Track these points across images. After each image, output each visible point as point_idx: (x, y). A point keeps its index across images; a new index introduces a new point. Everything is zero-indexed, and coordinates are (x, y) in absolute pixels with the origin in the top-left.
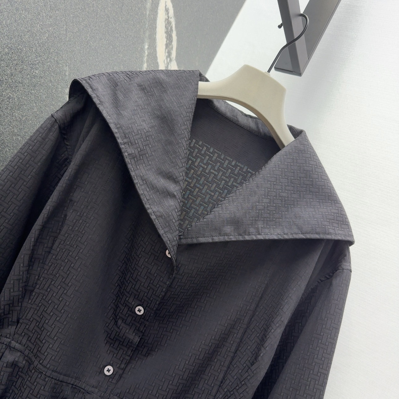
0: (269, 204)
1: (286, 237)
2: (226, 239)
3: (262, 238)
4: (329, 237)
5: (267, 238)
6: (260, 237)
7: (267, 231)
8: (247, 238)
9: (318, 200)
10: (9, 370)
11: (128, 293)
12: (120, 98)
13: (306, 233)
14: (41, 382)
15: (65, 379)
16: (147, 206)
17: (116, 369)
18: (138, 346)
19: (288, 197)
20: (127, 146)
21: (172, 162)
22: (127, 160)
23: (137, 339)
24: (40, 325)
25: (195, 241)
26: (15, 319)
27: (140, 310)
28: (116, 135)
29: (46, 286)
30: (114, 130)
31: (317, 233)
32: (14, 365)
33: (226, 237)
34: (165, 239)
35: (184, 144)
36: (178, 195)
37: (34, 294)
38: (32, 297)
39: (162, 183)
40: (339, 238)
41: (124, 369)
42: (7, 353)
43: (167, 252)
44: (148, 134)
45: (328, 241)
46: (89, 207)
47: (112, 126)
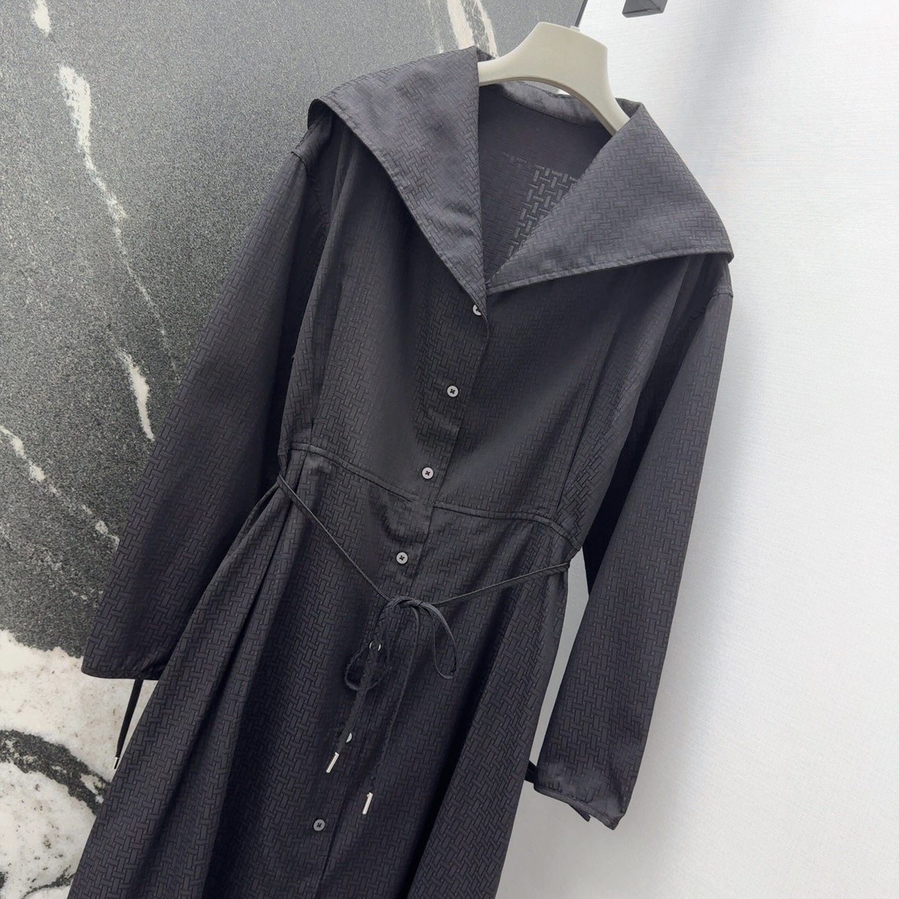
0: (600, 221)
1: (630, 262)
2: (548, 277)
3: (597, 269)
4: (692, 251)
5: (604, 267)
6: (593, 268)
7: (602, 258)
8: (576, 271)
9: (672, 204)
10: (316, 478)
11: (435, 372)
12: (379, 114)
13: (658, 251)
14: (356, 483)
15: (381, 482)
16: (439, 252)
17: (437, 471)
18: (457, 439)
19: (627, 206)
20: (400, 177)
21: (462, 188)
22: (404, 196)
23: (456, 429)
24: (340, 422)
25: (507, 287)
26: (309, 420)
27: (453, 392)
28: (385, 165)
29: (337, 375)
30: (381, 159)
31: (673, 249)
32: (319, 471)
33: (547, 275)
34: (469, 291)
35: (473, 158)
36: (478, 232)
37: (324, 387)
38: (322, 392)
39: (451, 218)
40: (708, 250)
41: (446, 470)
42: (308, 459)
43: (475, 308)
44: (423, 154)
45: (695, 257)
46: (367, 270)
47: (377, 154)
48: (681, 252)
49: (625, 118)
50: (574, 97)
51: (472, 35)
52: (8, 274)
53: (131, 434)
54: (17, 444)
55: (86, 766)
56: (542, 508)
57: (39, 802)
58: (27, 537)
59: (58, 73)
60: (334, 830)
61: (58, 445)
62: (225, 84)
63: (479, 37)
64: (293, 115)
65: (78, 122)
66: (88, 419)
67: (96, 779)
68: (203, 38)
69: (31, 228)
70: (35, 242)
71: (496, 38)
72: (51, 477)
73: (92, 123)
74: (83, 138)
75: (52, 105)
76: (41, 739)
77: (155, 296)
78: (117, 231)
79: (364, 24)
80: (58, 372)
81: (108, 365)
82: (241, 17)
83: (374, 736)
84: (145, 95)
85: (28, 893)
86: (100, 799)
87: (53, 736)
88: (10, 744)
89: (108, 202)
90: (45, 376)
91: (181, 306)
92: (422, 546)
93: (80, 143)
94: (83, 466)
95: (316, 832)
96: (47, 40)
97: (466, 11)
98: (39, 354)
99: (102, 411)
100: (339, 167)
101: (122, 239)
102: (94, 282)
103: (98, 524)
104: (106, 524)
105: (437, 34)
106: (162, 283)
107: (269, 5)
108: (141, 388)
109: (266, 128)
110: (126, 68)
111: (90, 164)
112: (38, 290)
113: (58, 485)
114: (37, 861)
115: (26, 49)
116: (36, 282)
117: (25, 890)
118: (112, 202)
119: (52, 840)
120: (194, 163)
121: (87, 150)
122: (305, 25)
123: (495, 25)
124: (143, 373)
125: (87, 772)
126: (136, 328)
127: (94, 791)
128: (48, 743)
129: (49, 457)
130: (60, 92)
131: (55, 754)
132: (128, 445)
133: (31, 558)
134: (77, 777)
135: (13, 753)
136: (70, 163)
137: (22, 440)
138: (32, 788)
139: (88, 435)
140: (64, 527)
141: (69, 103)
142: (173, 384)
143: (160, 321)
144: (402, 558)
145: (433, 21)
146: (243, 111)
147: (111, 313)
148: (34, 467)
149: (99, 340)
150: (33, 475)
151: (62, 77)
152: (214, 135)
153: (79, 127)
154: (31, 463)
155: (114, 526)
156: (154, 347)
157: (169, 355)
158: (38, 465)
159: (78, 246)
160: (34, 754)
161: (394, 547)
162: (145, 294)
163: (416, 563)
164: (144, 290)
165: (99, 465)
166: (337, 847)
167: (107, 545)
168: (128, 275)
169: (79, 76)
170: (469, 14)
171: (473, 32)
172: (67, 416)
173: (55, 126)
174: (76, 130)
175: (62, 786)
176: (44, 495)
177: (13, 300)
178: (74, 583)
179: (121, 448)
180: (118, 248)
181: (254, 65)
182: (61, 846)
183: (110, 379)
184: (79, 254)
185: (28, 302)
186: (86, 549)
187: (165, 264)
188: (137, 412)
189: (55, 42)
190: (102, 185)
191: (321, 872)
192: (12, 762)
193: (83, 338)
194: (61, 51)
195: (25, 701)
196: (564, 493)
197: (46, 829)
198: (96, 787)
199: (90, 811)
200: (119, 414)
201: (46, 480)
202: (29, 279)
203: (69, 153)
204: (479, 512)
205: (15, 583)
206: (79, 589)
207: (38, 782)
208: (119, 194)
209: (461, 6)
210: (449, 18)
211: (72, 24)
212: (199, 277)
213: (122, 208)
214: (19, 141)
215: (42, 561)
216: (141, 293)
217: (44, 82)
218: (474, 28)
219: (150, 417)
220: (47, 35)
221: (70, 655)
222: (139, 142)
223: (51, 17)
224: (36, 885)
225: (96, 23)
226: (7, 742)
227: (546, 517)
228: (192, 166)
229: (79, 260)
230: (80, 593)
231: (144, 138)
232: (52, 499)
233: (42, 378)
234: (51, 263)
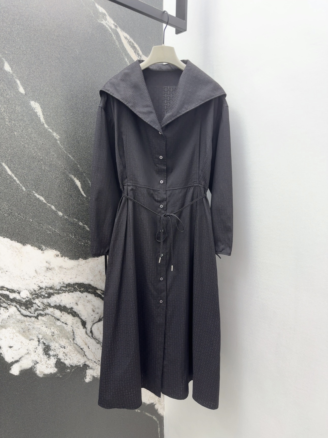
0: (186, 97)
1: (197, 106)
4: (213, 97)
5: (190, 109)
6: (188, 110)
7: (189, 107)
8: (183, 113)
9: (204, 86)
10: (132, 191)
11: (155, 154)
12: (118, 88)
13: (204, 100)
14: (142, 190)
15: (149, 188)
16: (145, 120)
17: (164, 181)
18: (167, 170)
19: (192, 90)
20: (129, 104)
21: (146, 100)
22: (131, 109)
23: (165, 168)
24: (134, 175)
25: (166, 124)
26: (125, 177)
27: (161, 157)
29: (129, 163)
31: (208, 98)
32: (132, 189)
33: (176, 117)
34: (156, 128)
35: (146, 91)
36: (154, 111)
37: (126, 167)
38: (126, 168)
39: (145, 110)
40: (218, 96)
41: (166, 180)
42: (128, 187)
43: (159, 133)
44: (133, 95)
45: (215, 98)
46: (128, 132)
48: (210, 99)
49: (185, 65)
50: (169, 64)
51: (133, 51)
52: (36, 162)
53: (80, 197)
54: (53, 207)
55: (97, 288)
56: (195, 182)
57: (88, 300)
58: (63, 231)
59: (30, 104)
60: (166, 279)
61: (63, 205)
62: (72, 91)
63: (136, 51)
64: (93, 93)
65: (39, 115)
66: (68, 196)
67: (100, 291)
68: (63, 80)
69: (37, 148)
70: (40, 152)
71: (141, 49)
72: (64, 214)
73: (43, 114)
74: (42, 120)
75: (32, 113)
76: (83, 284)
77: (73, 157)
78: (59, 142)
79: (103, 60)
80: (57, 185)
81: (68, 179)
82: (70, 70)
83: (168, 253)
84: (53, 102)
85: (93, 325)
86: (103, 296)
87: (86, 282)
88: (76, 287)
89: (54, 135)
90: (54, 187)
91: (81, 158)
92: (166, 201)
93: (42, 121)
94: (71, 208)
95: (161, 281)
96: (25, 96)
97: (130, 45)
98: (50, 182)
99: (71, 192)
100: (112, 106)
101: (60, 144)
102: (57, 158)
103: (80, 223)
104: (82, 222)
105: (124, 54)
106: (74, 153)
107: (77, 64)
108: (78, 183)
109: (87, 100)
110: (46, 96)
111: (46, 126)
112: (45, 164)
113: (67, 215)
114: (92, 316)
115: (21, 100)
116: (43, 162)
117: (92, 324)
118: (55, 134)
119: (94, 310)
120: (72, 116)
121: (44, 122)
122: (88, 66)
123: (139, 46)
124: (78, 179)
125: (97, 289)
126: (72, 167)
127: (101, 294)
128: (85, 284)
129: (62, 209)
130: (33, 109)
131: (88, 287)
132: (80, 200)
133: (66, 236)
134: (95, 292)
135: (78, 289)
136: (41, 127)
137: (54, 206)
138: (85, 297)
139: (70, 200)
140: (72, 226)
141: (36, 111)
142: (86, 180)
143: (77, 163)
144: (162, 206)
145: (121, 51)
146: (79, 97)
147: (64, 165)
148: (59, 212)
149: (64, 173)
150: (59, 214)
151: (32, 104)
152: (74, 107)
153: (40, 116)
154: (58, 211)
155: (84, 222)
156: (78, 171)
157: (82, 172)
158: (60, 212)
159: (50, 149)
160: (83, 288)
161: (158, 204)
162: (71, 157)
163: (166, 206)
164: (70, 156)
165: (75, 207)
166: (168, 284)
167: (84, 228)
168: (65, 153)
169: (36, 102)
170: (131, 45)
171: (134, 50)
172: (63, 196)
173: (34, 118)
174: (40, 118)
175: (92, 295)
176: (64, 219)
177: (39, 169)
178: (79, 240)
179: (79, 201)
180: (60, 147)
181: (78, 83)
182: (97, 311)
183: (70, 183)
184: (51, 151)
185: (43, 168)
186: (79, 230)
187: (73, 147)
188: (80, 190)
189: (27, 95)
190: (51, 131)
191: (166, 291)
192: (78, 291)
193: (59, 174)
194: (29, 97)
195: (77, 274)
196: (200, 176)
197: (92, 307)
198: (101, 293)
199: (101, 299)
200: (75, 192)
201: (63, 215)
202: (41, 162)
203: (40, 125)
204: (178, 188)
205: (64, 244)
206: (81, 241)
207: (86, 295)
208: (56, 131)
209: (128, 44)
210: (126, 49)
211: (29, 89)
212: (83, 148)
213: (58, 135)
214: (27, 126)
215: (69, 237)
216: (70, 157)
217: (28, 107)
218: (133, 49)
219: (83, 190)
220: (24, 94)
221: (84, 260)
222: (56, 115)
223: (24, 88)
224: (94, 322)
225: (35, 86)
226: (75, 286)
227: (197, 184)
228: (72, 117)
229: (52, 153)
230: (81, 242)
231: (57, 114)
232: (66, 220)
233: (53, 188)
234: (45, 156)
